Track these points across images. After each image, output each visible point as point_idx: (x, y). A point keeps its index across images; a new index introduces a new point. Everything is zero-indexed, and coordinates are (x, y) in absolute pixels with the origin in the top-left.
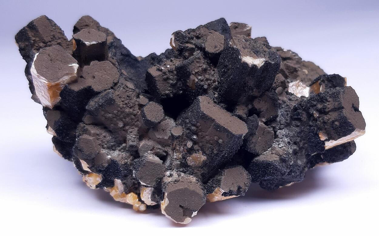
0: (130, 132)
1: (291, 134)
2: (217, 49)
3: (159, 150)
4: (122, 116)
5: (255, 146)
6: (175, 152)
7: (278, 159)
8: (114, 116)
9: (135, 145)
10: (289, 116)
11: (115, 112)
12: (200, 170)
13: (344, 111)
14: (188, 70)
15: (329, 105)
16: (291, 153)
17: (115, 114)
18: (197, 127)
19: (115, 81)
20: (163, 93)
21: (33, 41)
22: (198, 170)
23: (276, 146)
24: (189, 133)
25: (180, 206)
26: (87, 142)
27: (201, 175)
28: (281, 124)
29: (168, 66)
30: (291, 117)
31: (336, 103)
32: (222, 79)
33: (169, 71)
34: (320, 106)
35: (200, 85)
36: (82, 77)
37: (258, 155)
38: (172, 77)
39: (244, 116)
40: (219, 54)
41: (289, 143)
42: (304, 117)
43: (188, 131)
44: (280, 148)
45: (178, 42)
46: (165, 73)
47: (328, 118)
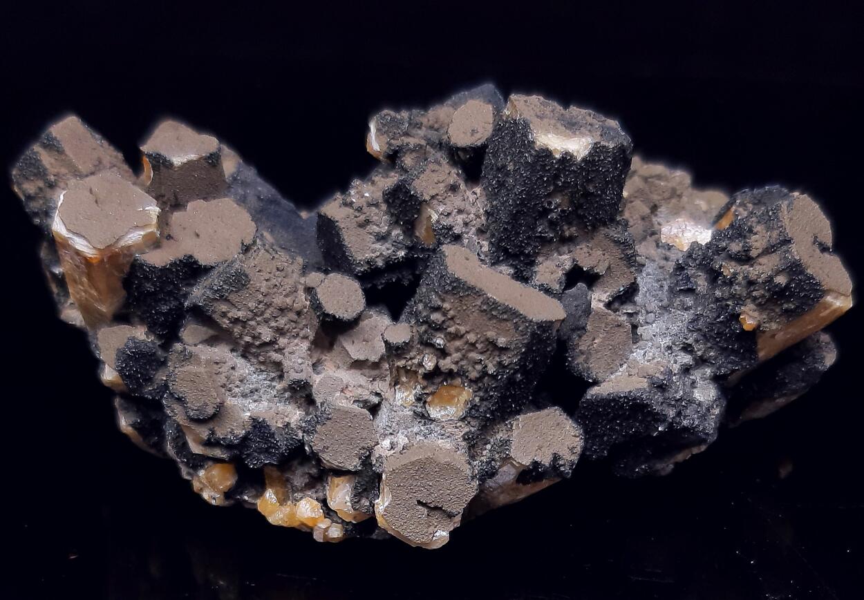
0: (290, 353)
1: (674, 329)
2: (478, 136)
3: (360, 391)
4: (267, 315)
5: (586, 361)
6: (397, 391)
7: (646, 385)
8: (250, 315)
9: (302, 381)
10: (667, 291)
11: (252, 305)
12: (461, 426)
13: (794, 248)
14: (412, 193)
15: (758, 242)
16: (676, 372)
17: (252, 311)
18: (444, 314)
19: (248, 241)
20: (360, 258)
21: (54, 175)
22: (456, 427)
23: (639, 358)
24: (426, 332)
25: (420, 503)
26: (194, 379)
27: (464, 439)
28: (648, 312)
29: (367, 195)
30: (671, 290)
31: (775, 234)
32: (495, 203)
33: (370, 205)
34: (735, 247)
35: (443, 228)
36: (169, 237)
37: (596, 383)
38: (377, 218)
39: (556, 287)
40: (484, 147)
41: (669, 348)
42: (702, 283)
43: (423, 328)
44: (649, 361)
45: (385, 136)
46: (360, 210)
47: (757, 273)
